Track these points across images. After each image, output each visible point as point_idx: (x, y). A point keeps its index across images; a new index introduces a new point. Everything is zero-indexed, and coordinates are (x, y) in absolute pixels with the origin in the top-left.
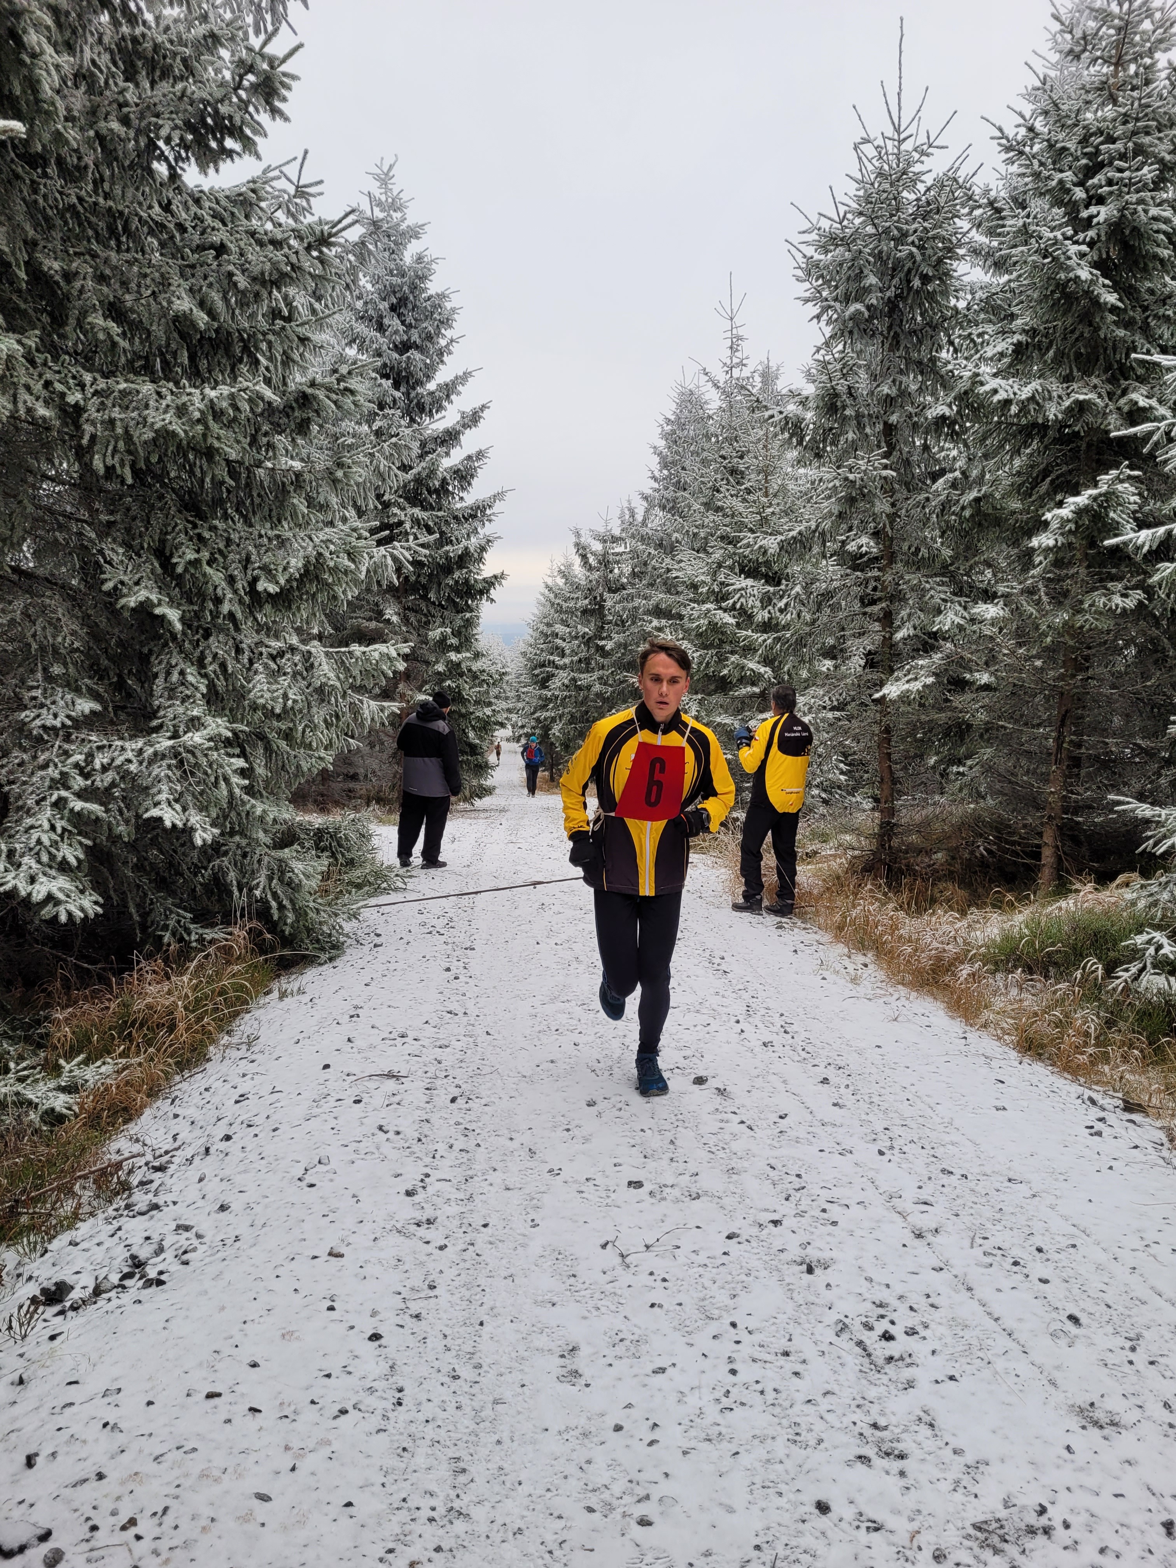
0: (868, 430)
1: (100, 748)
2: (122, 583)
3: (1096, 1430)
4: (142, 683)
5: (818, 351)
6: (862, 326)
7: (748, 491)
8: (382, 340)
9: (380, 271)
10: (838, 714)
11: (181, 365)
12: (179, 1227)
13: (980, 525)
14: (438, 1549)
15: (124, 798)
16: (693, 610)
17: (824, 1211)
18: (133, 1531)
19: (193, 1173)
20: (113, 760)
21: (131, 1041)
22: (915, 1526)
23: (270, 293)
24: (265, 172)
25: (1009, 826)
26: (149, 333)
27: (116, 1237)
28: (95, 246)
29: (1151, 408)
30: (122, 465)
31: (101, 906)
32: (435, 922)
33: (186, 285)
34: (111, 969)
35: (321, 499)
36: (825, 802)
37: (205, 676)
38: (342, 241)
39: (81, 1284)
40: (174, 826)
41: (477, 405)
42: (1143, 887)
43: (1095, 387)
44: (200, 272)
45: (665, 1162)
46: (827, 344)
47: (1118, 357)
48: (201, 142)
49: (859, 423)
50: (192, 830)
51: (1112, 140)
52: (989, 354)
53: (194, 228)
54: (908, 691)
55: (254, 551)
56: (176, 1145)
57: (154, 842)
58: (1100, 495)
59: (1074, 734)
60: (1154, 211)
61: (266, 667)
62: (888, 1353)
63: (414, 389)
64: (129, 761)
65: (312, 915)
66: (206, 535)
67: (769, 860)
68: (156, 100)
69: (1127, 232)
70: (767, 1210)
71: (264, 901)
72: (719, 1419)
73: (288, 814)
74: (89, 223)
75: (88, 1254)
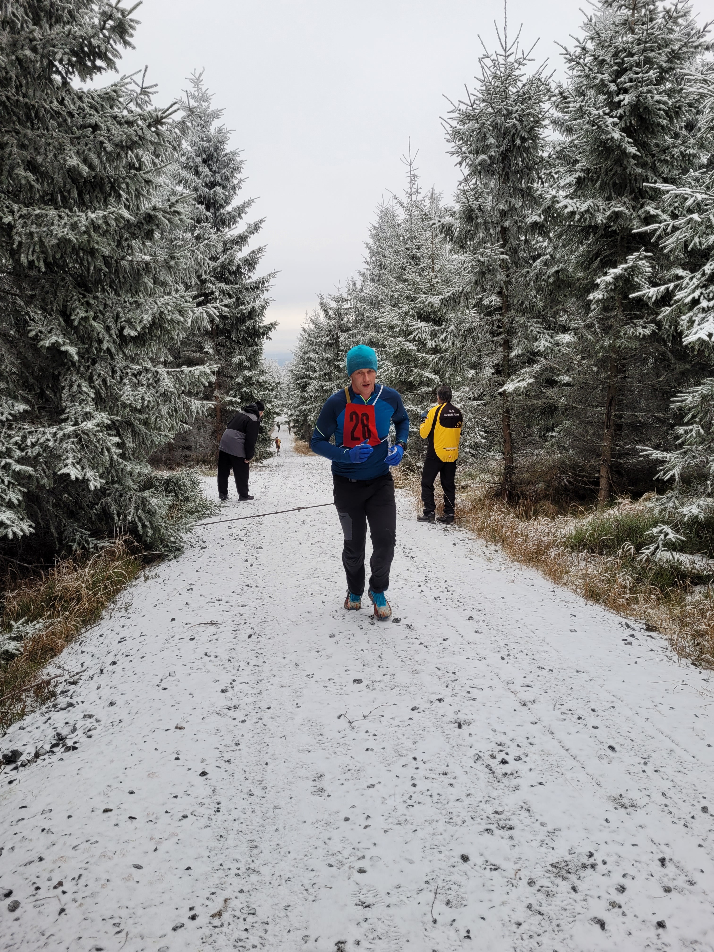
0: (491, 231)
1: (30, 433)
2: (41, 332)
3: (623, 810)
4: (55, 393)
5: (460, 184)
6: (486, 169)
7: (423, 270)
8: (198, 181)
9: (196, 139)
10: (479, 402)
11: (73, 198)
12: (85, 716)
13: (559, 287)
14: (241, 891)
15: (46, 463)
16: (390, 342)
17: (468, 692)
18: (61, 889)
19: (93, 685)
20: (38, 440)
21: (54, 609)
22: (518, 866)
23: (127, 154)
24: (122, 79)
25: (581, 467)
26: (53, 179)
27: (48, 723)
28: (18, 127)
29: (658, 215)
30: (39, 260)
31: (34, 528)
32: (238, 533)
33: (75, 149)
34: (41, 567)
35: (162, 278)
36: (473, 455)
37: (93, 387)
38: (170, 121)
39: (27, 752)
40: (77, 478)
41: (258, 219)
42: (657, 500)
43: (625, 203)
44: (83, 141)
45: (376, 667)
46: (466, 180)
47: (638, 185)
48: (81, 62)
49: (486, 227)
50: (88, 480)
51: (631, 55)
52: (562, 184)
53: (78, 114)
54: (519, 387)
55: (121, 311)
56: (83, 669)
57: (65, 489)
58: (629, 268)
59: (617, 410)
60: (657, 97)
61: (131, 381)
62: (504, 771)
63: (218, 210)
64: (48, 440)
65: (163, 530)
66: (92, 301)
67: (439, 491)
68: (53, 37)
69: (641, 110)
70: (435, 693)
71: (133, 523)
72: (406, 812)
73: (146, 470)
74: (14, 112)
75: (31, 734)
